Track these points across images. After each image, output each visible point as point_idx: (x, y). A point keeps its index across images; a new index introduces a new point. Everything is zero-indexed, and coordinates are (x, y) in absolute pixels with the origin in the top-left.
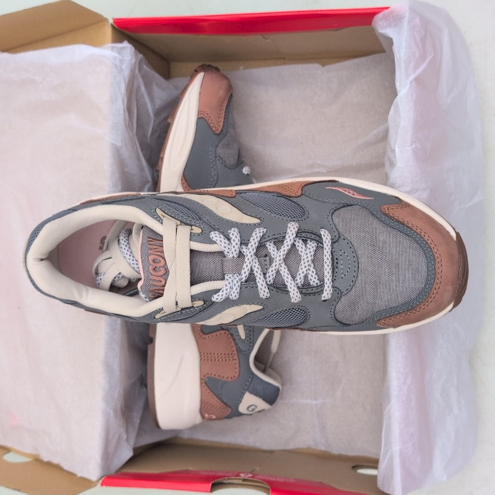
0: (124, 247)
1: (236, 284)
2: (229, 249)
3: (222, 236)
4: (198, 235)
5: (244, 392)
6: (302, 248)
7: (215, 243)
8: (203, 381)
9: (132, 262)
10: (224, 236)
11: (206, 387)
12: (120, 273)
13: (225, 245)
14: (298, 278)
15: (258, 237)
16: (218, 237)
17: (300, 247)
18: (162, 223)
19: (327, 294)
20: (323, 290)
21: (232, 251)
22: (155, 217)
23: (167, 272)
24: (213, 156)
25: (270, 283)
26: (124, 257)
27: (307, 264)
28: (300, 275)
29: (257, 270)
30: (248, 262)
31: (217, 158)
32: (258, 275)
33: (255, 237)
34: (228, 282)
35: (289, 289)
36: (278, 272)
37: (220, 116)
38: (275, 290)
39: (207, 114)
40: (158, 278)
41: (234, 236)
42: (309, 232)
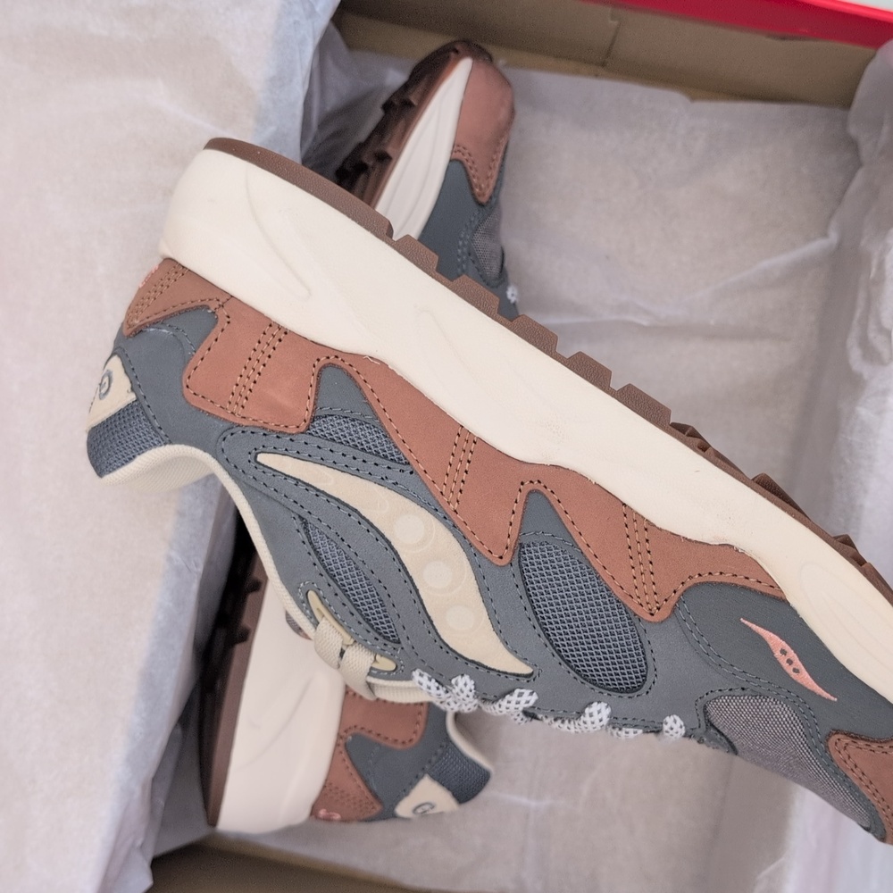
5: (420, 774)
8: (341, 742)
11: (344, 755)
24: (465, 249)
31: (471, 258)
37: (492, 164)
39: (470, 155)
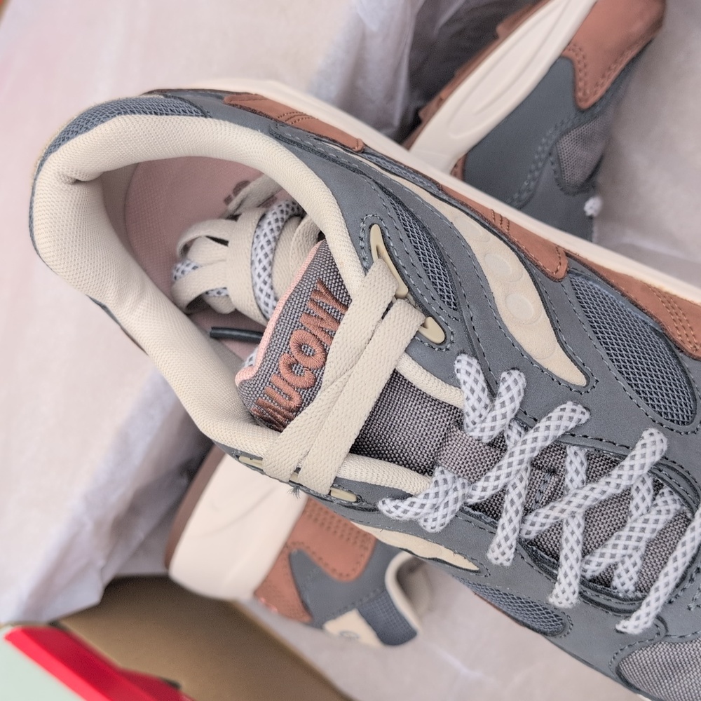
0: (263, 241)
1: (450, 504)
2: (481, 416)
3: (481, 378)
4: (432, 346)
5: (350, 606)
6: (644, 499)
7: (457, 384)
9: (260, 284)
10: (486, 381)
12: (225, 288)
13: (477, 405)
14: (595, 559)
15: (562, 428)
16: (472, 377)
17: (640, 495)
18: (366, 269)
19: (635, 625)
20: (631, 612)
21: (483, 425)
22: (362, 244)
23: (314, 387)
25: (527, 537)
26: (252, 263)
27: (632, 543)
28: (602, 555)
29: (516, 499)
30: (505, 471)
31: (551, 159)
32: (511, 511)
33: (553, 423)
34: (436, 490)
35: (561, 576)
36: (558, 526)
38: (529, 560)
39: (584, 57)
40: (288, 389)
41: (510, 395)
42: (679, 473)
